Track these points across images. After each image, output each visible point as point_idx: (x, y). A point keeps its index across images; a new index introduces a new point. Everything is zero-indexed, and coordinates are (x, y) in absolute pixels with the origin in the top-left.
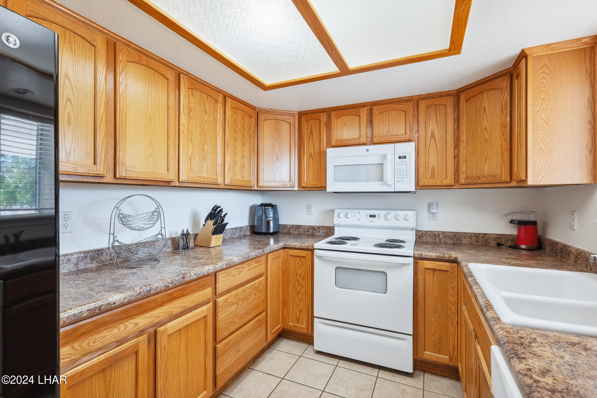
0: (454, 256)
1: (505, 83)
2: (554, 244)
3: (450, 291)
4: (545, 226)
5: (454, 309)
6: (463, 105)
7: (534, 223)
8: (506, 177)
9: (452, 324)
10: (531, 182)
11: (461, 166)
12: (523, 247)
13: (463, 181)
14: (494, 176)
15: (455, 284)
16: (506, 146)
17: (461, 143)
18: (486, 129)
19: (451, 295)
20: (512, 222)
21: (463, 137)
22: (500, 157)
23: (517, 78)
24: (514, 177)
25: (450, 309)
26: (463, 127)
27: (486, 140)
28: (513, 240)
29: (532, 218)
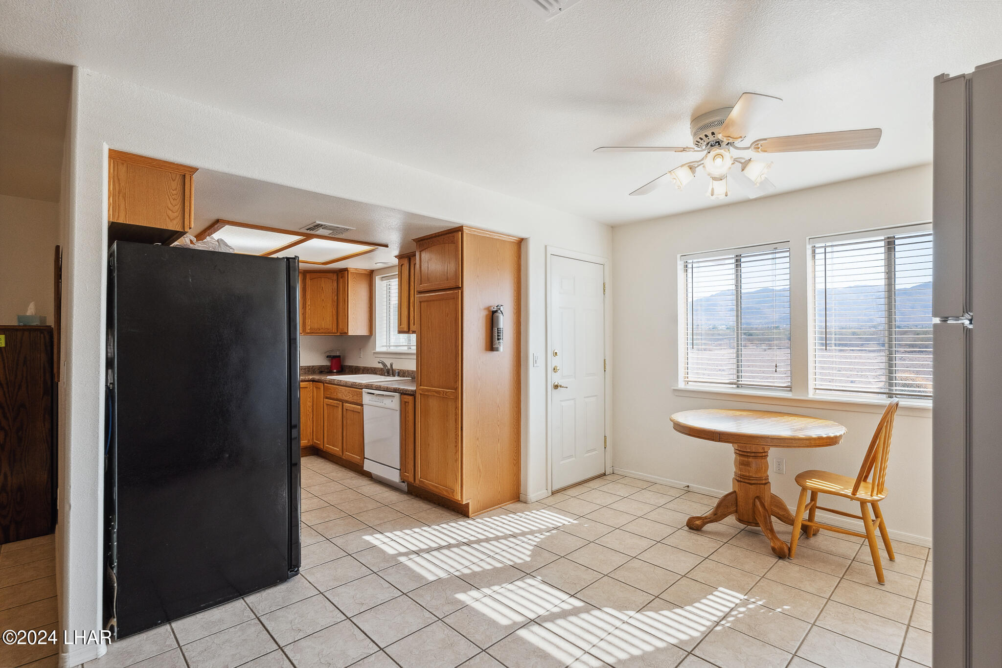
0: (311, 377)
1: (335, 277)
2: (350, 367)
3: (309, 399)
4: (344, 358)
5: (310, 410)
6: (308, 282)
7: (339, 357)
8: (334, 330)
9: (310, 419)
10: (350, 333)
11: (307, 321)
12: (335, 371)
13: (309, 331)
14: (328, 329)
15: (311, 394)
16: (335, 313)
17: (307, 305)
18: (323, 300)
19: (309, 402)
20: (328, 357)
21: (308, 303)
22: (331, 318)
23: (342, 278)
24: (340, 331)
25: (309, 411)
26: (308, 297)
27: (323, 307)
28: (328, 368)
29: (338, 354)
